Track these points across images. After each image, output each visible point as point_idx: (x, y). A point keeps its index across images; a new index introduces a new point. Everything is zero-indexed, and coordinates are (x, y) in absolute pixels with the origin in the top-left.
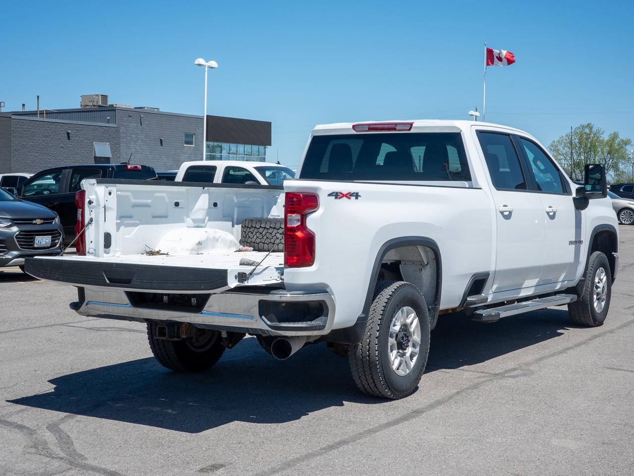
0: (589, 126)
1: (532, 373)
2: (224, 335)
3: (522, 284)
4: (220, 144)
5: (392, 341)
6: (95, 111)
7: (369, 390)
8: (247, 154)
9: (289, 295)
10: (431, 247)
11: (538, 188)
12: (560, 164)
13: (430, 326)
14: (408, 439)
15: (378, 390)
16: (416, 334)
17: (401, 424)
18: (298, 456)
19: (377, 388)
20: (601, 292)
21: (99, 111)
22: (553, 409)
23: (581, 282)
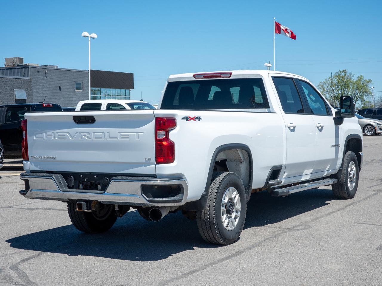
0: (345, 72)
1: (310, 227)
2: (117, 209)
3: (303, 173)
4: (99, 89)
5: (223, 209)
6: (14, 69)
7: (209, 240)
8: (118, 95)
9: (159, 181)
10: (246, 150)
11: (311, 112)
12: (325, 97)
13: (246, 200)
14: (236, 267)
15: (215, 239)
16: (237, 205)
17: (230, 259)
18: (169, 279)
19: (214, 238)
20: (353, 177)
21: (17, 68)
22: (323, 248)
23: (340, 171)
